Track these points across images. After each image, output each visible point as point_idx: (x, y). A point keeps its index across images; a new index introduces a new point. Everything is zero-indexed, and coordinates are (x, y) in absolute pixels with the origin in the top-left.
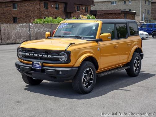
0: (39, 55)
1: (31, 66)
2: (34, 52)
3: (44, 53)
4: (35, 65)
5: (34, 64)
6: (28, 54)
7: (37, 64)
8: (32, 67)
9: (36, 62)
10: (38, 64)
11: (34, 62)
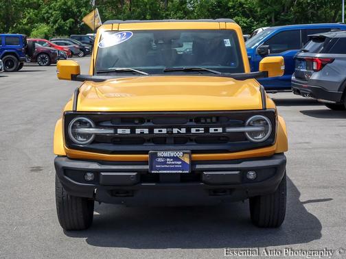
0: (175, 131)
1: (147, 167)
2: (151, 124)
3: (194, 123)
4: (165, 163)
5: (159, 160)
6: (128, 131)
7: (170, 158)
8: (152, 168)
9: (166, 154)
10: (176, 159)
11: (159, 154)
